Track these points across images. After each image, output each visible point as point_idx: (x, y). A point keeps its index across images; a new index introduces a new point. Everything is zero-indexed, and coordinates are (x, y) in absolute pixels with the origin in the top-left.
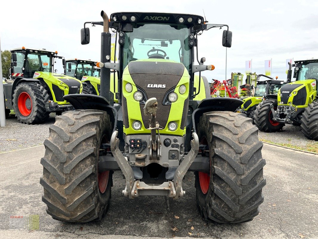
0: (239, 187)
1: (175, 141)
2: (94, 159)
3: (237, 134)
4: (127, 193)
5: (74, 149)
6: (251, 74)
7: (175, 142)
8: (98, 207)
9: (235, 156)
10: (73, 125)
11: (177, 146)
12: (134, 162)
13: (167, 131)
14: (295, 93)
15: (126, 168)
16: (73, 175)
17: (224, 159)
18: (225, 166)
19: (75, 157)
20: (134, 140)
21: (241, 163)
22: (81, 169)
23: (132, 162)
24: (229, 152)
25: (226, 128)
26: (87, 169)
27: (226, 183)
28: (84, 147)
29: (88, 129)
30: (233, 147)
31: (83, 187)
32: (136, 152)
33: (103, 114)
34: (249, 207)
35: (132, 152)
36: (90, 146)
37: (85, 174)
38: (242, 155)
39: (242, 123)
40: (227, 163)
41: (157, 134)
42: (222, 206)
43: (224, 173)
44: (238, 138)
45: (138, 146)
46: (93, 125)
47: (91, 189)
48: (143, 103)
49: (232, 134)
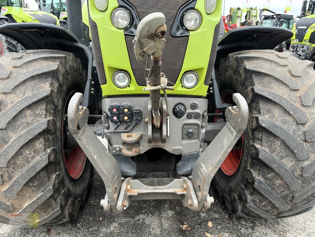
0: (298, 178)
1: (194, 106)
2: (50, 137)
3: (297, 90)
4: (108, 207)
5: (9, 123)
6: (251, 9)
7: (192, 109)
8: (68, 205)
9: (294, 130)
10: (8, 78)
11: (197, 116)
12: (119, 148)
13: (178, 89)
14: (312, 28)
15: (103, 163)
16: (13, 169)
17: (277, 134)
18: (276, 146)
19: (12, 137)
20: (118, 108)
21: (305, 141)
22: (27, 159)
23: (116, 148)
24: (285, 122)
25: (277, 79)
26: (38, 158)
27: (277, 173)
28: (29, 119)
29: (36, 85)
30: (291, 113)
31: (35, 186)
32: (122, 128)
33: (65, 57)
34: (304, 204)
35: (115, 129)
36: (40, 116)
37: (34, 167)
38: (306, 126)
39: (302, 69)
40: (280, 140)
41: (163, 96)
42: (264, 204)
43: (275, 157)
44: (300, 97)
45: (126, 118)
46: (46, 78)
47: (50, 189)
48: (132, 32)
49: (289, 91)
